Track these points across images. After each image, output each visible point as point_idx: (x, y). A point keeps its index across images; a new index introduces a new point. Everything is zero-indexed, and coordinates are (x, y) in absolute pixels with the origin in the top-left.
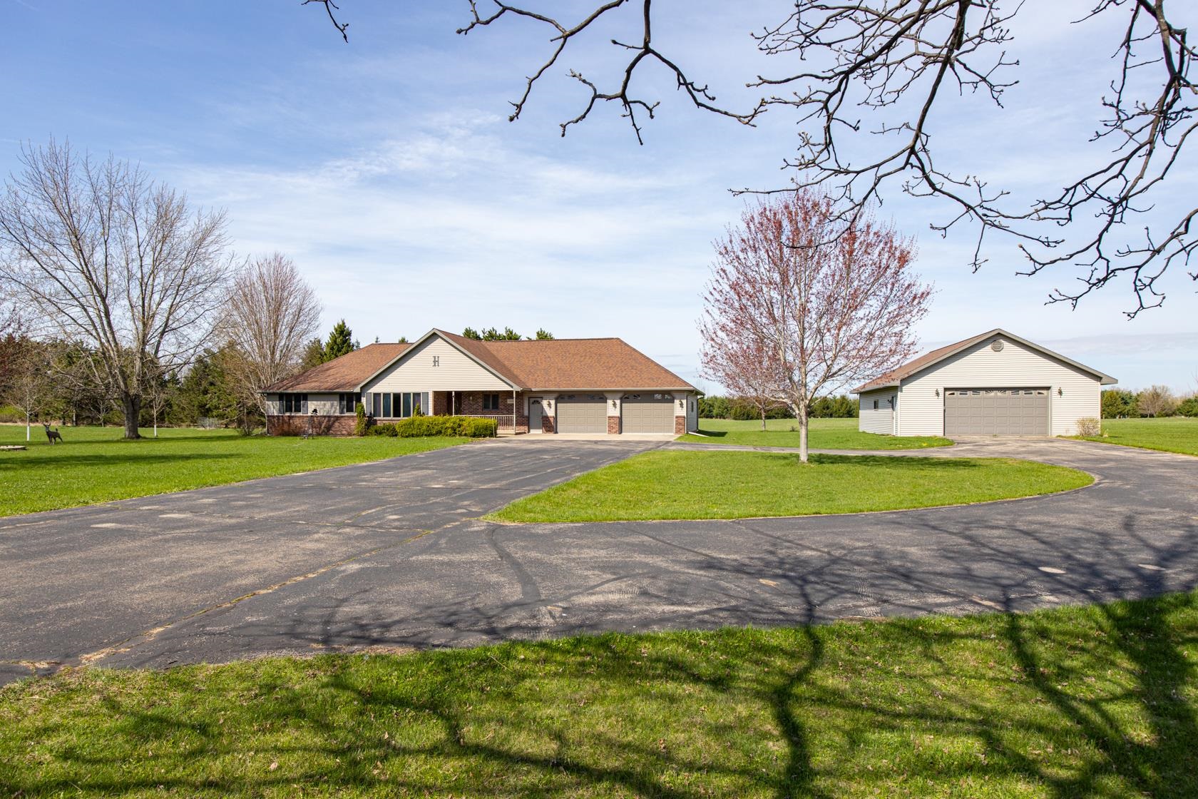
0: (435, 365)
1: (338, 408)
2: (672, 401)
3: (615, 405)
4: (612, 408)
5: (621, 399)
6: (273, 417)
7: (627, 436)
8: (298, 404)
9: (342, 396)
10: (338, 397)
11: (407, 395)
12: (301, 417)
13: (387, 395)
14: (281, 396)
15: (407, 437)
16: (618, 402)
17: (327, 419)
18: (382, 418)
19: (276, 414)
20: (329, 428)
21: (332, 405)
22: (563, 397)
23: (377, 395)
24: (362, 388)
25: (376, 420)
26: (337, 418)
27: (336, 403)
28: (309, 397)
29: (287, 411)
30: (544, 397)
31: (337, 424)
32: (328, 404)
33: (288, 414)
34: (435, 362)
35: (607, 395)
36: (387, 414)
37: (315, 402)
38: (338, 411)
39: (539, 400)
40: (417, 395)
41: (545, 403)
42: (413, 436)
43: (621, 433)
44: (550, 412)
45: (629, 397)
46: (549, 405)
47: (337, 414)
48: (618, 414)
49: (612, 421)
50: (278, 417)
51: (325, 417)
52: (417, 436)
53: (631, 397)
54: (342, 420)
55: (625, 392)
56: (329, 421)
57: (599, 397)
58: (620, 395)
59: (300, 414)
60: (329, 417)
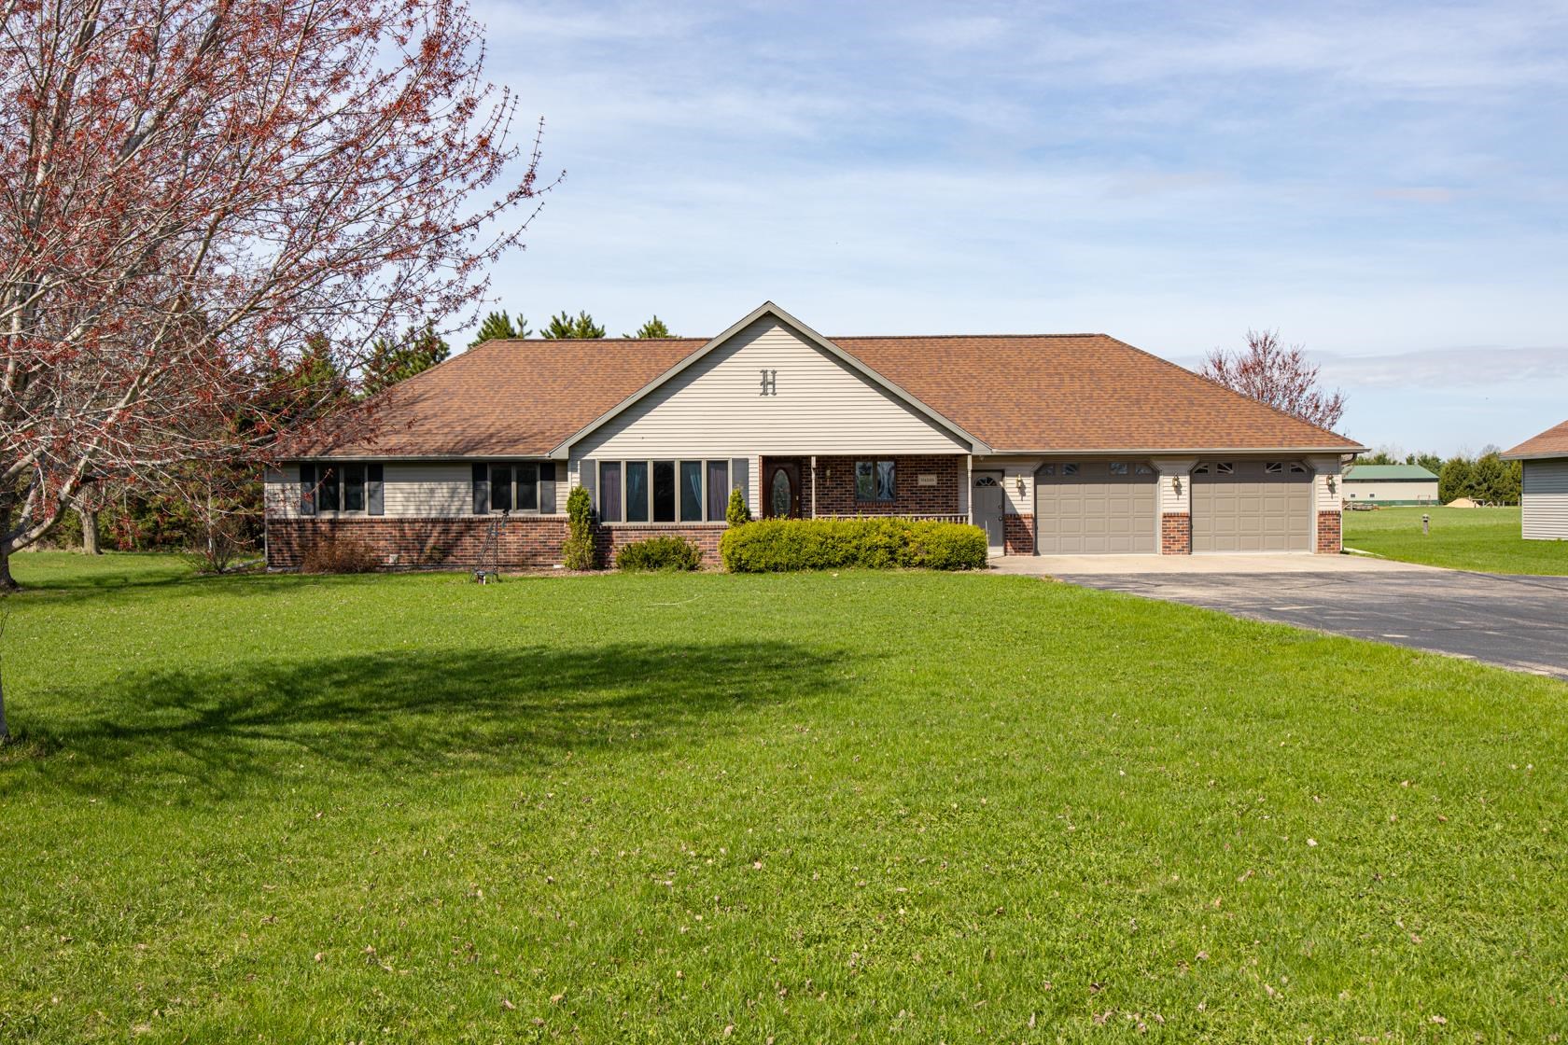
0: (765, 393)
1: (469, 499)
2: (1309, 478)
3: (1178, 488)
4: (1170, 495)
5: (1191, 473)
6: (287, 522)
7: (1204, 561)
8: (354, 489)
9: (479, 470)
10: (468, 472)
11: (691, 466)
12: (365, 521)
13: (636, 467)
14: (307, 471)
15: (761, 571)
16: (1185, 480)
17: (439, 528)
18: (623, 523)
19: (292, 515)
20: (446, 550)
21: (453, 492)
22: (1053, 469)
23: (609, 466)
24: (572, 448)
25: (609, 530)
26: (469, 524)
27: (464, 487)
28: (386, 472)
29: (323, 508)
30: (1008, 469)
31: (468, 541)
32: (443, 490)
33: (328, 515)
34: (765, 383)
35: (1158, 464)
36: (636, 513)
37: (404, 485)
38: (468, 507)
39: (994, 476)
40: (718, 466)
41: (1010, 484)
42: (775, 568)
43: (1191, 551)
44: (1023, 506)
45: (1208, 468)
46: (1022, 489)
47: (468, 514)
48: (1186, 510)
49: (1173, 524)
50: (297, 521)
51: (434, 521)
52: (791, 567)
53: (1213, 470)
54: (482, 532)
55: (1201, 457)
56: (446, 531)
57: (1141, 469)
58: (1190, 464)
59: (364, 515)
60: (447, 521)
